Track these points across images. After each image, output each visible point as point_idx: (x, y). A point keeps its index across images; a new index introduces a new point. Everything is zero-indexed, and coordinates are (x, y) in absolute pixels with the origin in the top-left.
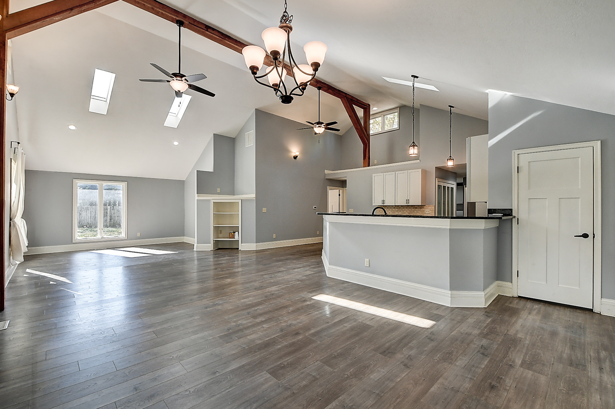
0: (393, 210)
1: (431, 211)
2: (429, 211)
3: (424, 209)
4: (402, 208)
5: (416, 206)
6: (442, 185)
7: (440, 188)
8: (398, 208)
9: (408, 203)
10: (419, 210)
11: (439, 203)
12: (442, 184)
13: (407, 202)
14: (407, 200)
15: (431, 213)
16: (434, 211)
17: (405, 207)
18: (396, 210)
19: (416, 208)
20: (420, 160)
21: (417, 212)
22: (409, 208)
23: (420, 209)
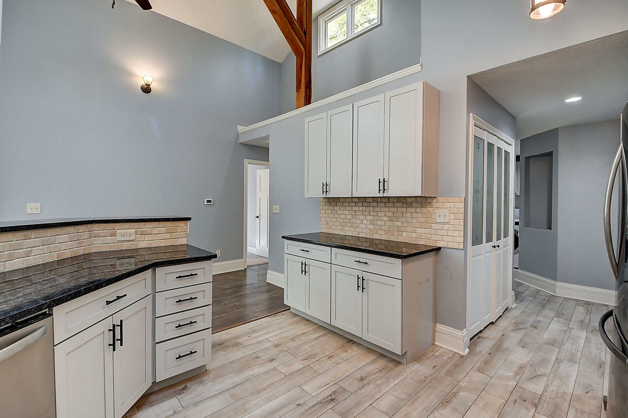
0: (353, 208)
1: (452, 216)
2: (447, 216)
3: (431, 209)
4: (375, 204)
5: (409, 200)
6: (485, 139)
7: (481, 146)
8: (365, 204)
9: (384, 190)
10: (418, 210)
11: (477, 192)
12: (487, 138)
13: (382, 188)
14: (382, 180)
15: (452, 222)
16: (462, 216)
17: (381, 202)
18: (361, 209)
19: (410, 205)
20: (421, 65)
21: (412, 217)
22: (392, 205)
23: (422, 207)
